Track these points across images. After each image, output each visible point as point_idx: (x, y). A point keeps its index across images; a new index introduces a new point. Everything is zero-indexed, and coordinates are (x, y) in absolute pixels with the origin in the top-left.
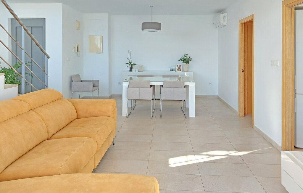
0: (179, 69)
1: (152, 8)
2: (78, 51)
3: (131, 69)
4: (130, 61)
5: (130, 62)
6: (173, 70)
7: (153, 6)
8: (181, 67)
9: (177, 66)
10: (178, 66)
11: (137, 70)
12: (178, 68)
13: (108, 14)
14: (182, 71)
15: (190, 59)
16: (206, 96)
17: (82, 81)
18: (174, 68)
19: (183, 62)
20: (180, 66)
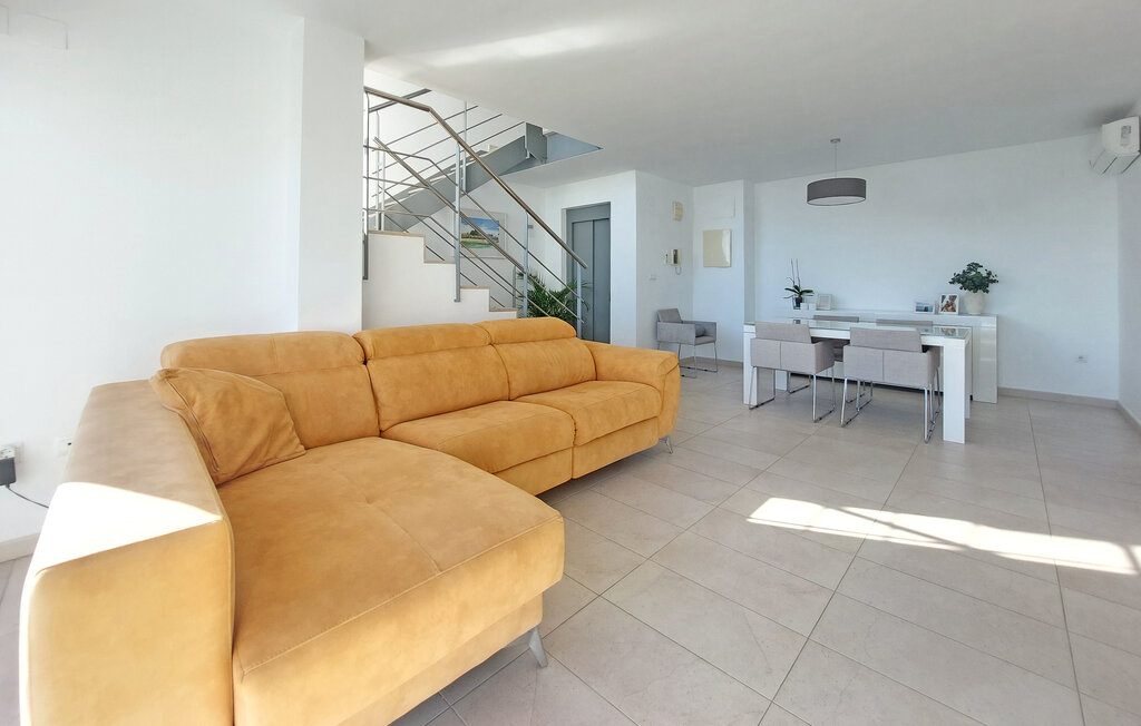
0: (949, 306)
1: (838, 144)
2: (675, 262)
3: (799, 302)
4: (797, 284)
5: (796, 287)
6: (926, 310)
7: (839, 140)
8: (957, 302)
9: (944, 297)
10: (947, 299)
11: (812, 306)
12: (945, 303)
13: (741, 182)
14: (960, 314)
15: (991, 278)
16: (1064, 396)
17: (682, 322)
18: (930, 303)
19: (965, 287)
20: (953, 298)
